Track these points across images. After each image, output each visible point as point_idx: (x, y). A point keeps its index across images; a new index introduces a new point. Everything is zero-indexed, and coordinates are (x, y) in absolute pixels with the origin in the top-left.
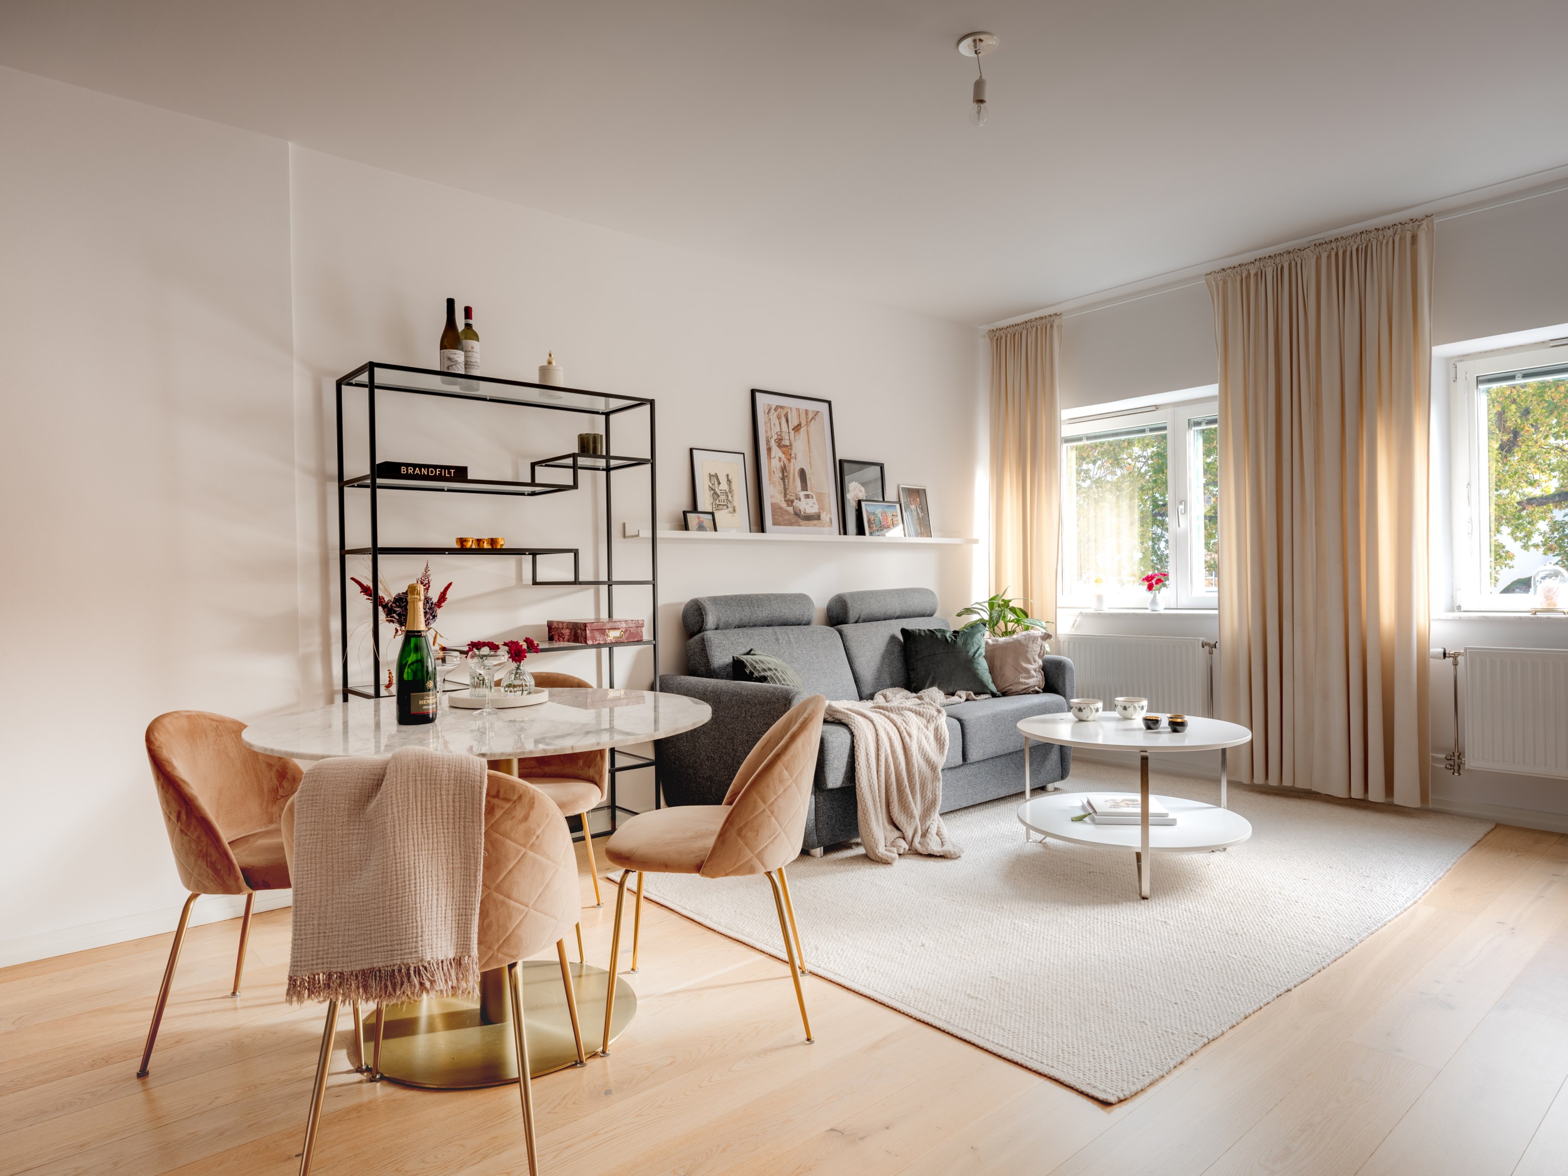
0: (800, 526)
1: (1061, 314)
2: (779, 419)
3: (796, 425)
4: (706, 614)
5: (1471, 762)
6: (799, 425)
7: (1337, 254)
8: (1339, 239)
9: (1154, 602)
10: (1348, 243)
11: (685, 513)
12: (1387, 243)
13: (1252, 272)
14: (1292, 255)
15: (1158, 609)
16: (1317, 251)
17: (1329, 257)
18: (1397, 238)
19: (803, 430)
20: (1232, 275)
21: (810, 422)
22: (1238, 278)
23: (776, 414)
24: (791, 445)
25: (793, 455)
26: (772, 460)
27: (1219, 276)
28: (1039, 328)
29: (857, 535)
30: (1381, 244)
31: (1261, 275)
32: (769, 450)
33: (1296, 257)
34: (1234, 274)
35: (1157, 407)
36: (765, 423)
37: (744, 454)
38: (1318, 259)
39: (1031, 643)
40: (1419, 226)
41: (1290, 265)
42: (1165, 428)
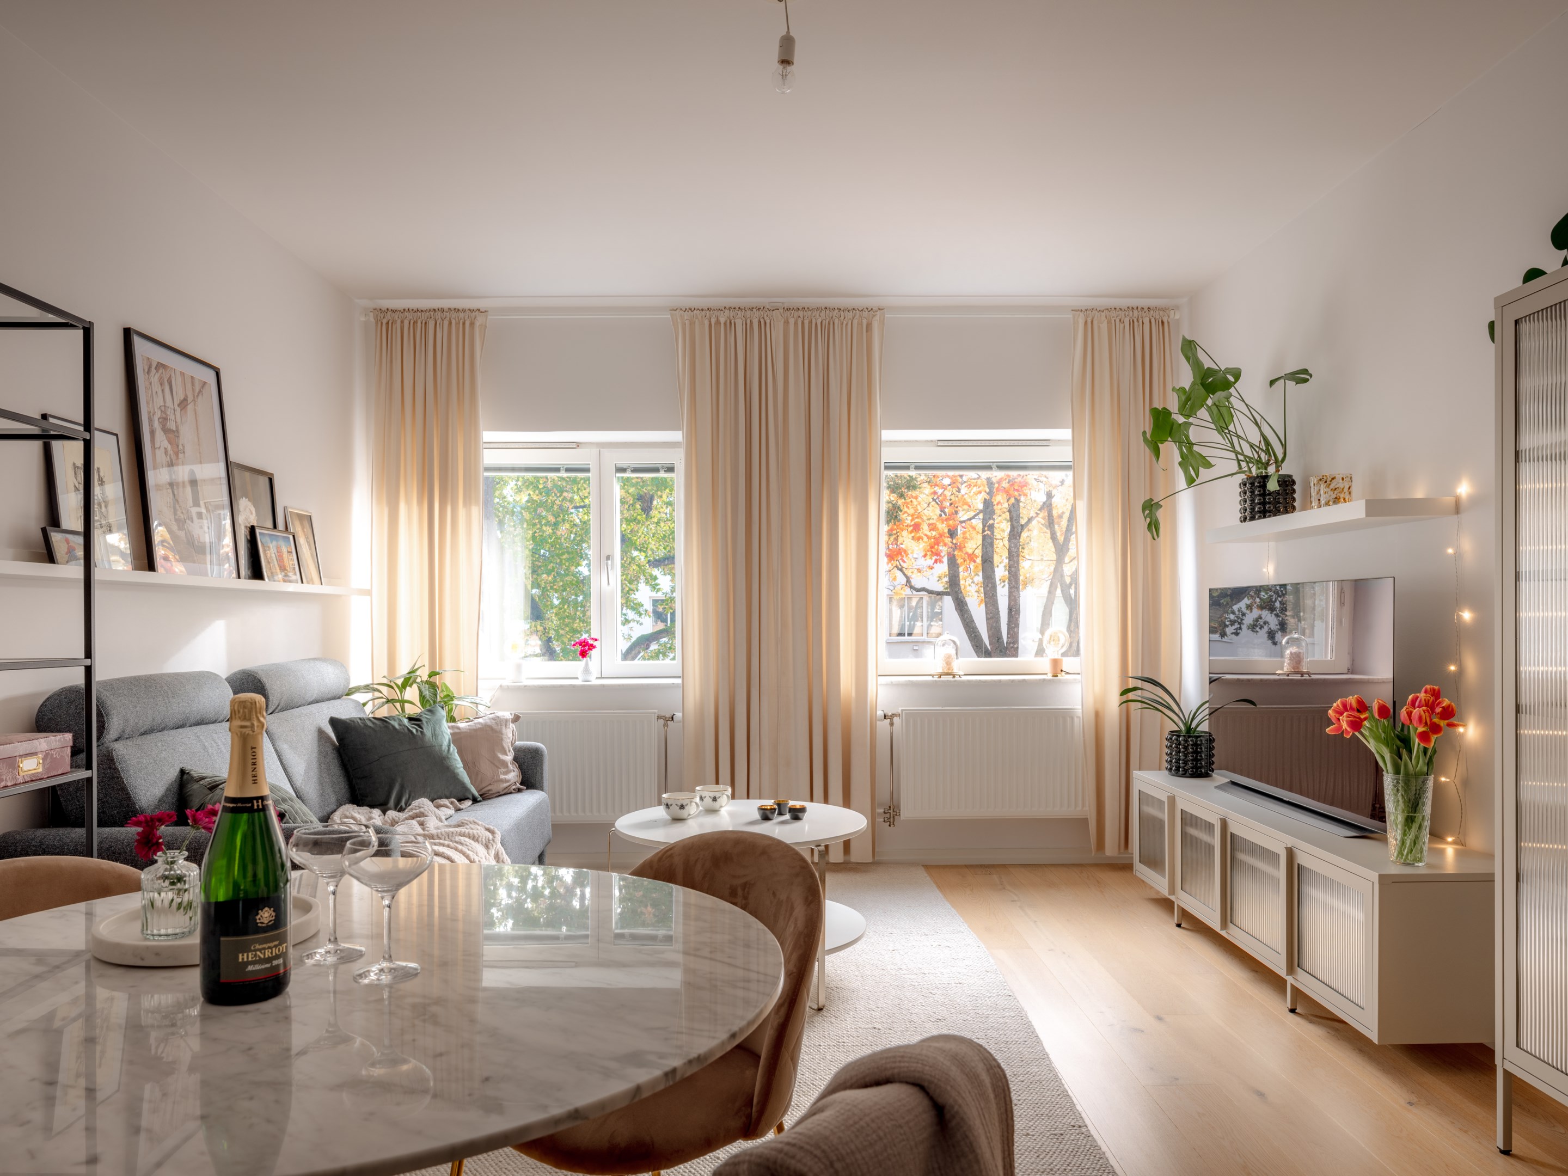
0: (194, 562)
1: (486, 311)
2: (161, 385)
3: (182, 398)
4: (108, 715)
5: (907, 812)
6: (185, 399)
7: (803, 323)
8: (806, 309)
9: (587, 670)
10: (814, 314)
11: (44, 531)
12: (847, 325)
13: (722, 320)
14: (762, 313)
15: (591, 679)
16: (786, 315)
17: (796, 323)
18: (855, 322)
19: (190, 407)
20: (700, 317)
21: (197, 396)
22: (707, 322)
23: (157, 376)
24: (177, 431)
25: (181, 447)
26: (157, 451)
27: (687, 315)
28: (453, 322)
29: (250, 578)
30: (842, 324)
31: (730, 324)
32: (152, 433)
33: (765, 315)
34: (702, 318)
35: (578, 445)
36: (146, 388)
37: (117, 435)
38: (787, 323)
39: (504, 727)
40: (874, 316)
41: (760, 322)
42: (588, 470)
